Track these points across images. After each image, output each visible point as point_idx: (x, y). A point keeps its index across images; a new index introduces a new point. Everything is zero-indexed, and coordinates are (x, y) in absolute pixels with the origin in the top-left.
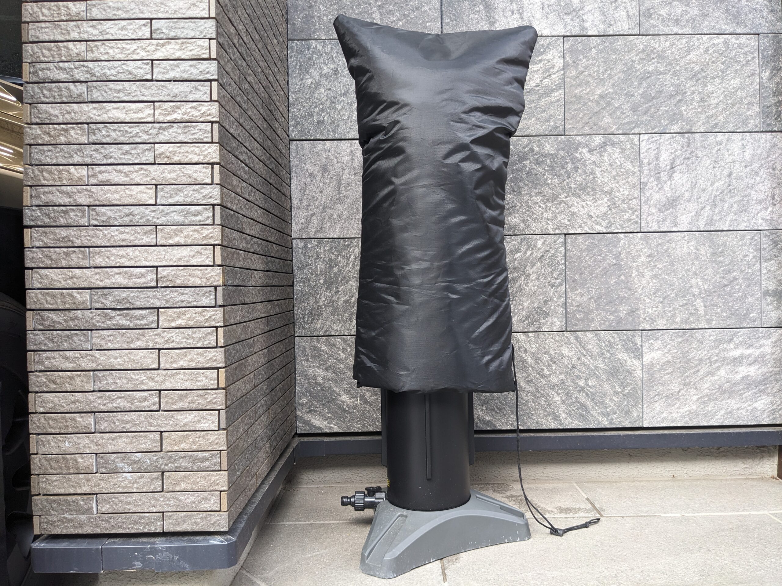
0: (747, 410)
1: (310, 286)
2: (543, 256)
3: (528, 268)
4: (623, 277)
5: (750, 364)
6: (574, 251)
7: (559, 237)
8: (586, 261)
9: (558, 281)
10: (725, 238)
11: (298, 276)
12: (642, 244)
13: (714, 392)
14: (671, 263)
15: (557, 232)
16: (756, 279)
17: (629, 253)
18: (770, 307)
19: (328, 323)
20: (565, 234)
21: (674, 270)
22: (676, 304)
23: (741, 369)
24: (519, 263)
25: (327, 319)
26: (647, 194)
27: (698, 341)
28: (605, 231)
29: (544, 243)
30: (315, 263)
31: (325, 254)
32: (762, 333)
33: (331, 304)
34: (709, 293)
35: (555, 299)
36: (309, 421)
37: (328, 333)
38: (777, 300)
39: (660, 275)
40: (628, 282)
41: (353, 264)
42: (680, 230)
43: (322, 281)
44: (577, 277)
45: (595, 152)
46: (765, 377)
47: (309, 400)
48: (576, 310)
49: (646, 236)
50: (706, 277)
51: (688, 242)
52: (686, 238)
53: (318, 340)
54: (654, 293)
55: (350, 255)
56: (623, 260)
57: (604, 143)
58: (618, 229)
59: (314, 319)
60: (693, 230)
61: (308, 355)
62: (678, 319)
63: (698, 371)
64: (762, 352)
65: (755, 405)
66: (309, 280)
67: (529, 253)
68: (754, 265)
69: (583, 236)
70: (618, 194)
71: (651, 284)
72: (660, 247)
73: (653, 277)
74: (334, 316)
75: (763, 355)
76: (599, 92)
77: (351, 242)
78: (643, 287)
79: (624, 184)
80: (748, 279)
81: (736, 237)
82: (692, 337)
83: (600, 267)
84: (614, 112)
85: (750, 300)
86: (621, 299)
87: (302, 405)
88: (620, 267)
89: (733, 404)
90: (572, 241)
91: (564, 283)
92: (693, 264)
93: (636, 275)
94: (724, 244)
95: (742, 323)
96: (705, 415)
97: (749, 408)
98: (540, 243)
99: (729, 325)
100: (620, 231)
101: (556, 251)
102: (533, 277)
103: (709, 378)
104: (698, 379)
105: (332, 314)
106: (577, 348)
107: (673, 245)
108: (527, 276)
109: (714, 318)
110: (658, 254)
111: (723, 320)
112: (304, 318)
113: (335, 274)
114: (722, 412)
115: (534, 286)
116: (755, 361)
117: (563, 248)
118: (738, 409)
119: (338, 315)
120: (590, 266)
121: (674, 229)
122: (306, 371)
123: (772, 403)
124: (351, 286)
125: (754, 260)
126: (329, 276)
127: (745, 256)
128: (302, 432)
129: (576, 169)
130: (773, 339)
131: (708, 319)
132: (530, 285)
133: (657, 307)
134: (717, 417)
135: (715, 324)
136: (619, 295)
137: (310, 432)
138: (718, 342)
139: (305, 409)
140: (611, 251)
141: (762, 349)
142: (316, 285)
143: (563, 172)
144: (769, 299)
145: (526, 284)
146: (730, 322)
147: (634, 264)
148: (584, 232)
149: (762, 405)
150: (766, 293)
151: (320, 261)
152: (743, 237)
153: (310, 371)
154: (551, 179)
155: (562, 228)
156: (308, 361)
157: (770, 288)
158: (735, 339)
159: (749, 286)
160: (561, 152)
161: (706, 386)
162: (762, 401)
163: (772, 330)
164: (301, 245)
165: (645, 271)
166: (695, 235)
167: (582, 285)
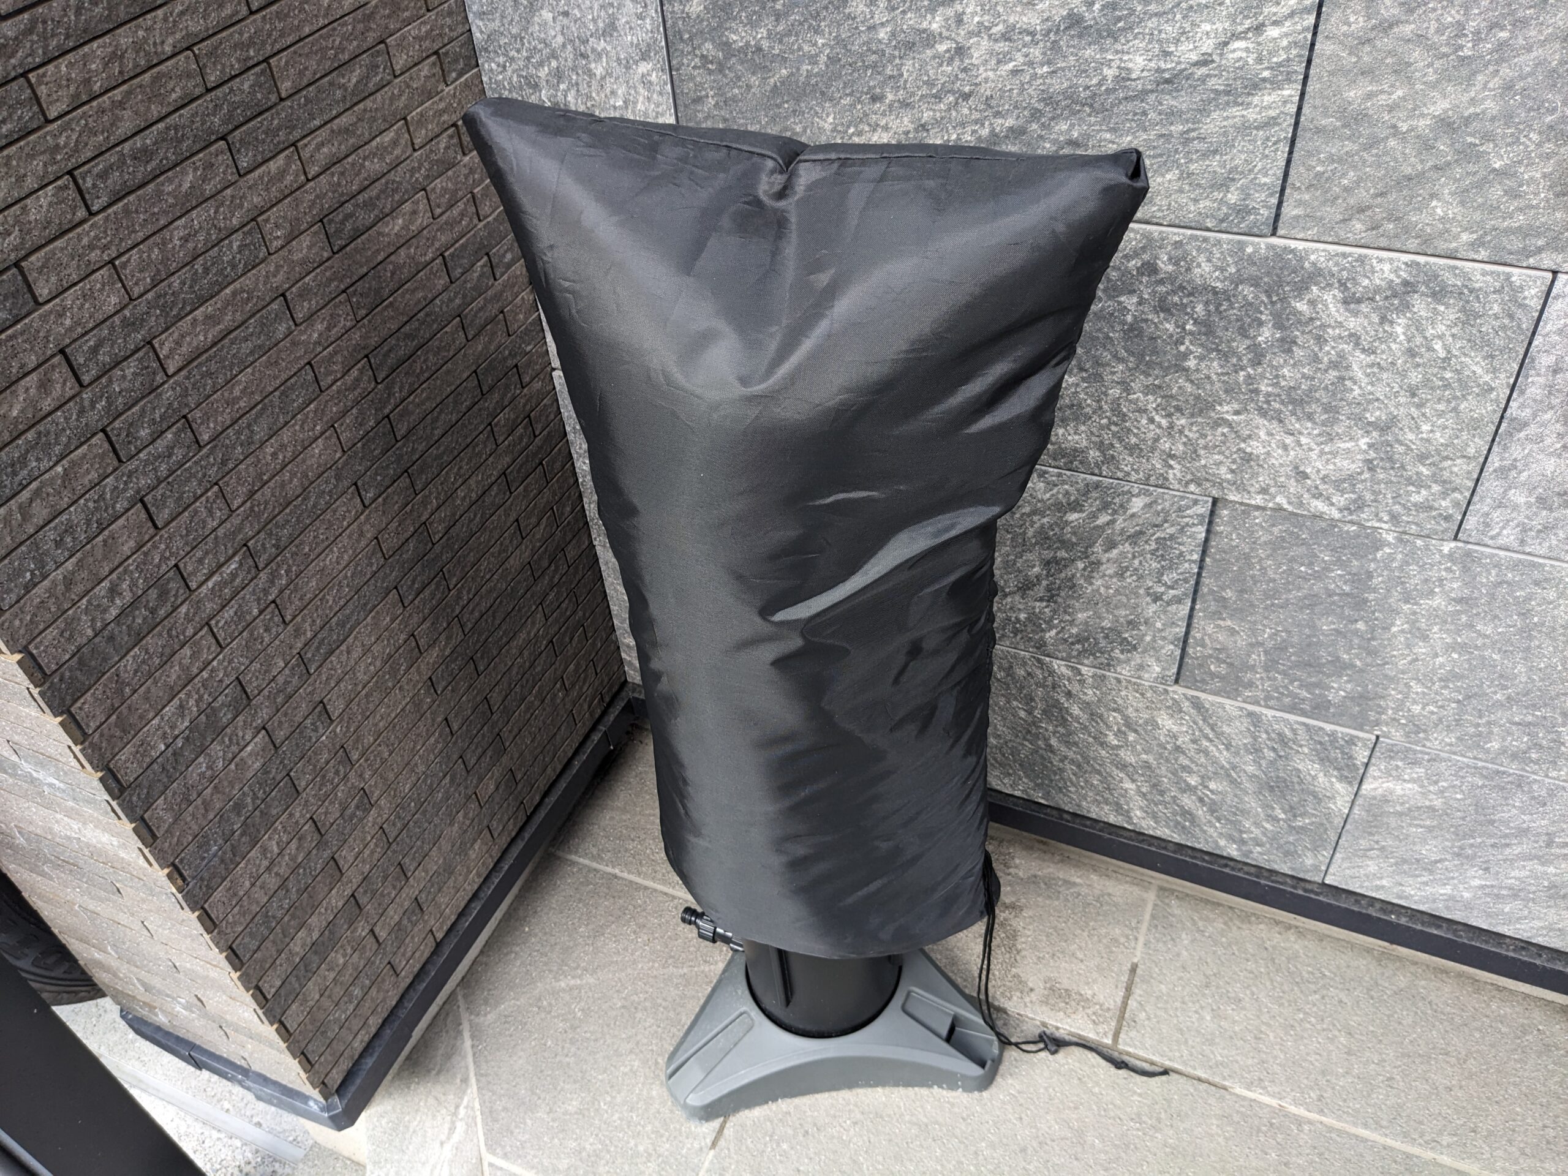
2: (1141, 533)
3: (1098, 548)
4: (1361, 625)
6: (1232, 539)
7: (1196, 502)
8: (1263, 568)
9: (1173, 592)
12: (1448, 570)
13: (1532, 888)
14: (1527, 632)
15: (1193, 489)
17: (1398, 581)
20: (1216, 499)
21: (1528, 648)
22: (1502, 716)
24: (1075, 534)
26: (1516, 452)
28: (1336, 515)
29: (1147, 508)
39: (1477, 648)
40: (1373, 639)
44: (1229, 594)
45: (1364, 308)
48: (1211, 656)
49: (1468, 555)
54: (1444, 680)
56: (1375, 590)
57: (1406, 283)
58: (1380, 520)
63: (1507, 845)
67: (1103, 519)
70: (1411, 436)
71: (1441, 660)
72: (1504, 590)
73: (1455, 647)
76: (1440, 106)
78: (1417, 660)
79: (1441, 414)
83: (1299, 589)
84: (1479, 185)
86: (1340, 667)
88: (1360, 604)
90: (1233, 518)
91: (1189, 600)
93: (1403, 631)
98: (1138, 502)
101: (1182, 530)
102: (1108, 569)
103: (1532, 865)
104: (1500, 857)
106: (1195, 723)
107: (1552, 595)
108: (1092, 563)
110: (1489, 603)
117: (1202, 529)
120: (1272, 580)
128: (637, 682)
129: (1287, 345)
132: (1098, 582)
133: (1441, 707)
134: (1519, 926)
140: (1342, 564)
143: (1241, 346)
145: (1089, 579)
147: (1407, 607)
148: (1271, 505)
154: (1201, 358)
155: (1207, 485)
160: (1247, 291)
161: (1516, 873)
165: (1436, 628)
167: (1238, 613)
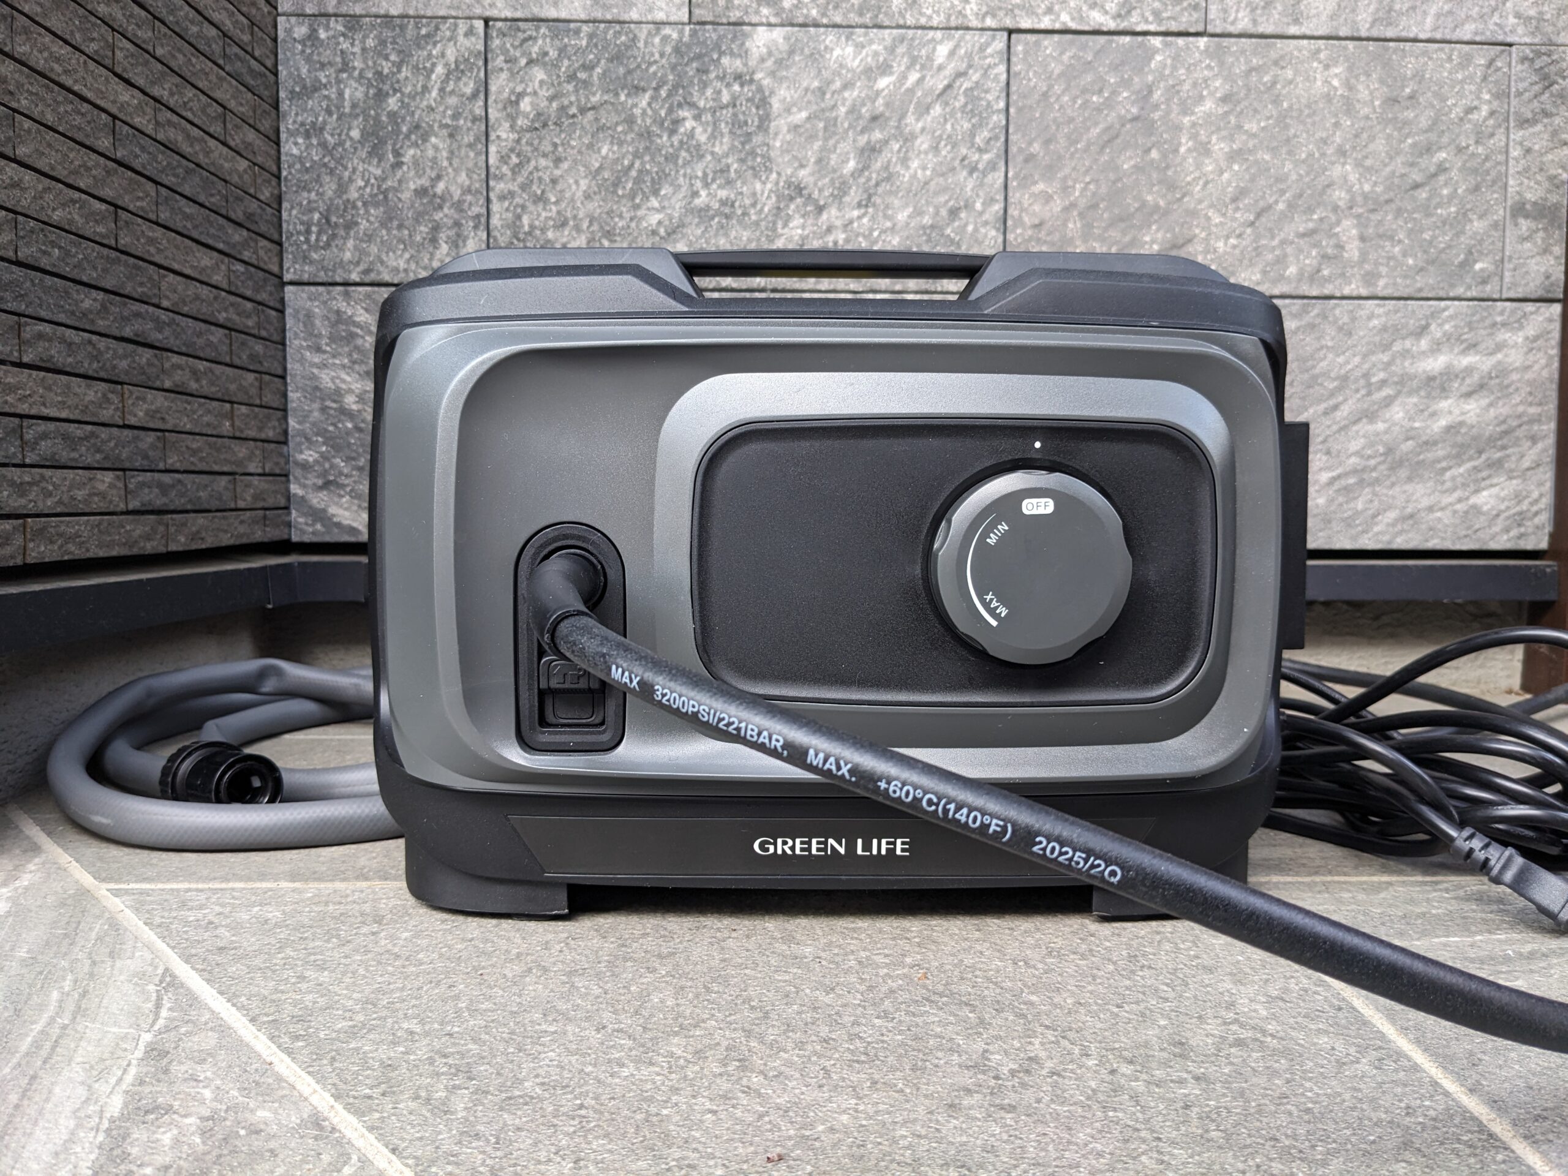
0: (1455, 512)
1: (323, 145)
2: (949, 87)
3: (910, 119)
4: (1154, 154)
5: (1468, 395)
6: (1030, 79)
7: (994, 38)
8: (1061, 107)
9: (986, 157)
10: (1422, 60)
11: (292, 117)
12: (1209, 67)
13: (1373, 462)
14: (1282, 120)
15: (989, 22)
16: (1493, 173)
17: (1173, 90)
18: (1528, 245)
19: (374, 249)
20: (1010, 32)
21: (1288, 140)
22: (1289, 230)
23: (1444, 404)
24: (887, 105)
25: (369, 238)
27: (1340, 329)
28: (1112, 25)
29: (952, 53)
30: (339, 81)
31: (365, 61)
32: (1502, 313)
33: (383, 197)
34: (1376, 205)
35: (978, 206)
36: (324, 511)
37: (372, 277)
38: (1545, 229)
39: (1250, 151)
40: (1168, 167)
41: (442, 90)
42: (1308, 33)
43: (355, 134)
44: (1036, 147)
46: (1503, 427)
47: (322, 454)
49: (1219, 46)
50: (1368, 163)
51: (1327, 67)
52: (1322, 56)
53: (347, 295)
54: (1234, 200)
55: (434, 65)
56: (1156, 107)
58: (1147, 21)
59: (334, 236)
60: (1341, 34)
61: (320, 336)
62: (1292, 270)
63: (1336, 407)
64: (1499, 362)
65: (1473, 500)
66: (322, 129)
67: (914, 77)
68: (1492, 135)
69: (1056, 37)
71: (1226, 176)
72: (1254, 78)
73: (1233, 156)
74: (389, 230)
75: (1502, 371)
77: (437, 29)
78: (1206, 183)
80: (1475, 171)
81: (1450, 59)
82: (1325, 317)
83: (1096, 124)
85: (1478, 225)
86: (1149, 212)
87: (305, 466)
88: (1150, 128)
89: (1421, 494)
90: (1026, 52)
91: (1002, 164)
92: (1337, 125)
93: (1189, 150)
94: (1419, 76)
95: (1452, 286)
96: (1349, 523)
97: (1458, 507)
98: (943, 51)
99: (1420, 290)
100: (1152, 28)
101: (985, 75)
102: (923, 143)
103: (1364, 427)
104: (1335, 428)
105: (383, 225)
107: (1289, 73)
108: (906, 140)
109: (1383, 270)
110: (1247, 96)
111: (1405, 277)
112: (308, 232)
113: (392, 115)
114: (1392, 515)
115: (924, 168)
116: (1482, 386)
117: (1002, 68)
118: (1431, 509)
119: (400, 227)
120: (1071, 120)
121: (1293, 30)
122: (314, 377)
123: (1518, 497)
124: (436, 148)
125: (1491, 122)
126: (377, 118)
127: (1470, 110)
128: (306, 539)
130: (1531, 331)
131: (1368, 273)
132: (915, 164)
133: (1240, 236)
134: (1376, 529)
135: (1386, 286)
136: (1144, 204)
137: (327, 539)
138: (1391, 333)
139: (313, 480)
140: (1126, 83)
141: (1499, 356)
142: (341, 143)
144: (1525, 224)
145: (905, 161)
146: (1423, 282)
147: (1186, 120)
148: (1057, 26)
149: (1492, 501)
150: (1519, 210)
151: (350, 76)
152: (1467, 60)
153: (326, 379)
155: (1001, 14)
156: (319, 350)
157: (1528, 196)
158: (1433, 327)
159: (1477, 188)
161: (1355, 445)
162: (1494, 491)
163: (1530, 307)
164: (301, 31)
165: (1214, 138)
166: (1346, 48)
167: (1050, 171)
